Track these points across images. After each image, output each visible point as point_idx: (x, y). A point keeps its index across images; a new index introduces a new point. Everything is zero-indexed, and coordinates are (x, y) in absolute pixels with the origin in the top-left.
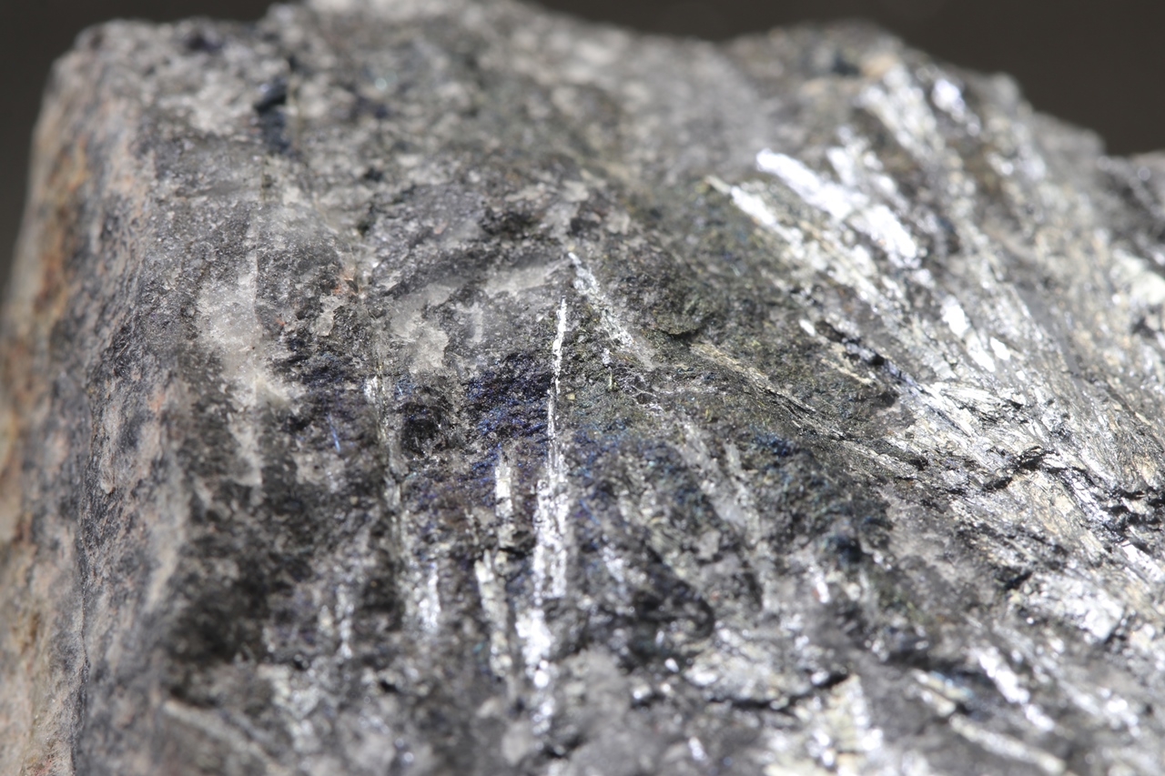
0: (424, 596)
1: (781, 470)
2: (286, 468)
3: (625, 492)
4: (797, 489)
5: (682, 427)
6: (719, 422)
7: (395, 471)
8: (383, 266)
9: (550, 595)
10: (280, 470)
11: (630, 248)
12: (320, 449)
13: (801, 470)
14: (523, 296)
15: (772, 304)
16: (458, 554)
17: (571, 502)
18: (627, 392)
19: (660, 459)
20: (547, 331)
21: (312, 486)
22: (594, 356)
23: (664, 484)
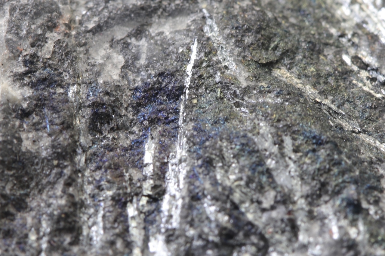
0: (94, 223)
1: (317, 153)
2: (15, 141)
3: (220, 164)
4: (325, 167)
5: (259, 124)
6: (281, 122)
7: (83, 144)
8: (88, 13)
9: (170, 227)
10: (11, 143)
11: (240, 7)
12: (37, 130)
13: (328, 155)
14: (172, 36)
15: (326, 44)
16: (117, 198)
17: (188, 168)
18: (229, 100)
19: (243, 144)
20: (183, 59)
21: (31, 153)
22: (211, 76)
23: (244, 160)
